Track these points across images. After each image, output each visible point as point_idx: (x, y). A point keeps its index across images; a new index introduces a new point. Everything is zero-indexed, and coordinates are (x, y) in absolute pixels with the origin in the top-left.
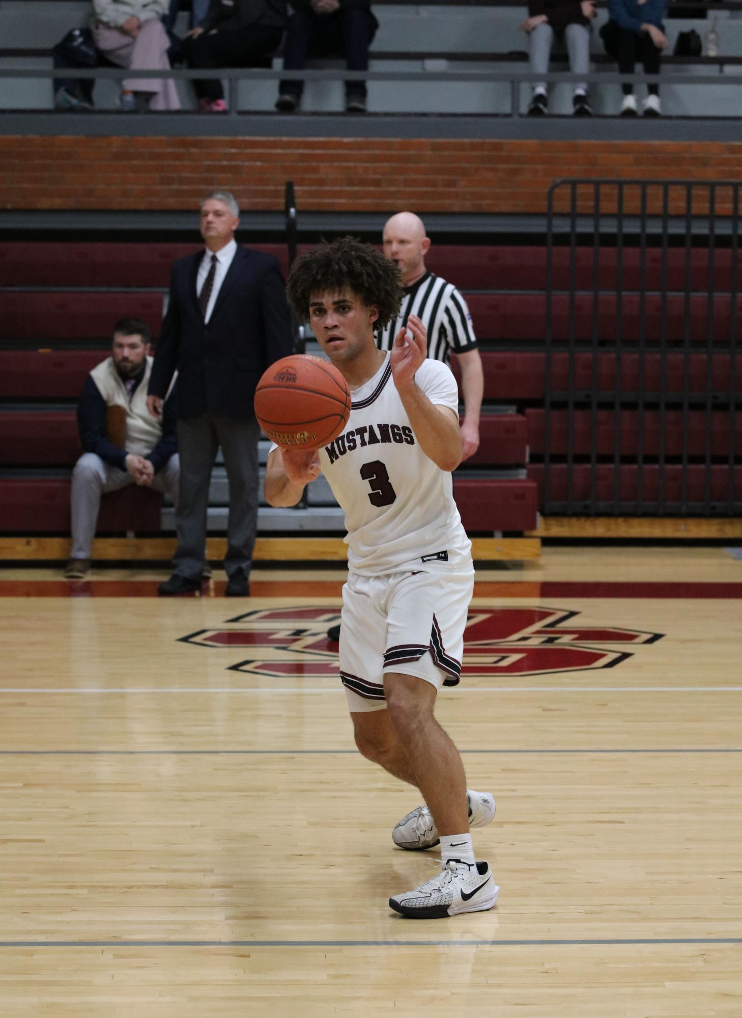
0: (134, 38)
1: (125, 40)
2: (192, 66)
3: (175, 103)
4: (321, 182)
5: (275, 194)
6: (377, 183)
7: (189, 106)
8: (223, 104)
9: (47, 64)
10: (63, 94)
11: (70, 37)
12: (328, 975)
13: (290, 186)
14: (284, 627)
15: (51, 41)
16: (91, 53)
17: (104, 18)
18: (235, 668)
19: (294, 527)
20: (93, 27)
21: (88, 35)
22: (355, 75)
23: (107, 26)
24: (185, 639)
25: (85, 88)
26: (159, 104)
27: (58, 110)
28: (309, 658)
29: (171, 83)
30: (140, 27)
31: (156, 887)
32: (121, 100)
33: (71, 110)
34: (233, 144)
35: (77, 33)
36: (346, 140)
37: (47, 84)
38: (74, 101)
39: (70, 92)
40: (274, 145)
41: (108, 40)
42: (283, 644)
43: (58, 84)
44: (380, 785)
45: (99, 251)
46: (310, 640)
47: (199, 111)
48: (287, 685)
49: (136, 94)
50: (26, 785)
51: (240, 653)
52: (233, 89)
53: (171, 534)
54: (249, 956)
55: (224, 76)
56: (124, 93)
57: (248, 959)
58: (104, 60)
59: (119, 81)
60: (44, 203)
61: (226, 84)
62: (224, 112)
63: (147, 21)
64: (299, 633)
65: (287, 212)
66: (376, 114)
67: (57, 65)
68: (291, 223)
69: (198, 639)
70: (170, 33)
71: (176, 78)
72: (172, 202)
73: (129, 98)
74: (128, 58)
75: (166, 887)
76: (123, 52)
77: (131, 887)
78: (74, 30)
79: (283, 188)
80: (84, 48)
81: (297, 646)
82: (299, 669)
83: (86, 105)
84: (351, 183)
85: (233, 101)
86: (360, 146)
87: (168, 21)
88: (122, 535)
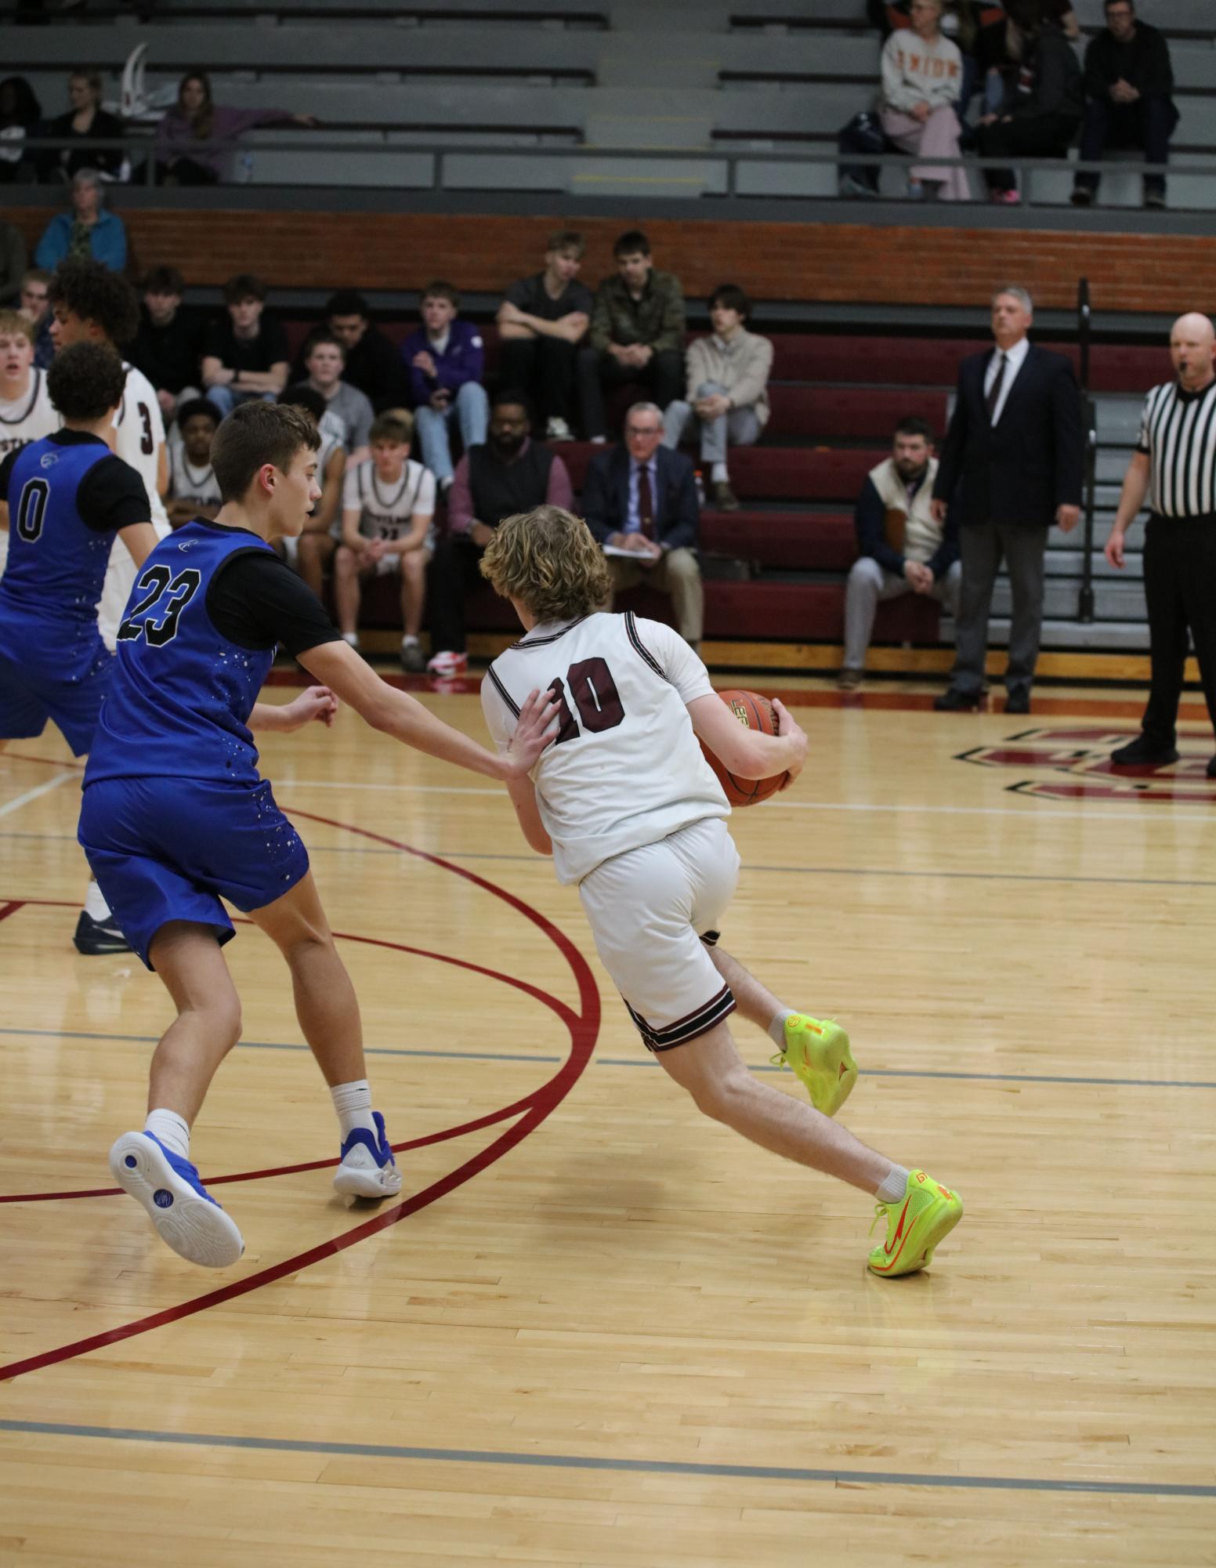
0: (923, 123)
1: (914, 126)
2: (984, 154)
3: (965, 193)
4: (1116, 280)
5: (1068, 291)
6: (1175, 283)
7: (980, 196)
8: (1015, 196)
9: (831, 149)
10: (848, 181)
11: (856, 122)
12: (1101, 1115)
13: (1083, 283)
14: (1064, 748)
15: (836, 126)
16: (878, 138)
17: (894, 101)
18: (1013, 788)
19: (1078, 642)
20: (880, 111)
21: (875, 119)
22: (1154, 169)
23: (896, 110)
24: (962, 757)
25: (871, 176)
26: (948, 194)
27: (843, 197)
28: (1090, 781)
29: (962, 173)
30: (930, 112)
31: (924, 1015)
32: (909, 187)
33: (856, 197)
34: (1026, 238)
35: (863, 117)
36: (1144, 236)
37: (831, 170)
38: (859, 189)
39: (856, 179)
40: (1067, 240)
41: (896, 125)
42: (1065, 765)
43: (843, 170)
44: (1161, 917)
45: (883, 345)
46: (1091, 763)
47: (991, 202)
48: (1065, 809)
49: (925, 183)
50: (791, 904)
51: (1018, 773)
52: (1026, 179)
53: (949, 646)
54: (1018, 1092)
55: (1018, 166)
56: (911, 181)
57: (1018, 1094)
58: (892, 146)
59: (906, 169)
60: (825, 295)
61: (1018, 175)
62: (1017, 204)
63: (939, 107)
64: (1080, 754)
65: (1079, 311)
66: (1175, 210)
67: (843, 150)
68: (1084, 323)
69: (975, 757)
70: (961, 119)
71: (966, 166)
72: (959, 297)
73: (917, 187)
74: (917, 145)
75: (933, 1015)
76: (912, 138)
77: (897, 1014)
78: (861, 113)
79: (1076, 285)
80: (872, 134)
81: (1079, 767)
82: (1078, 792)
83: (871, 193)
84: (1147, 281)
85: (1025, 192)
86: (1157, 243)
87: (960, 107)
88: (897, 644)
